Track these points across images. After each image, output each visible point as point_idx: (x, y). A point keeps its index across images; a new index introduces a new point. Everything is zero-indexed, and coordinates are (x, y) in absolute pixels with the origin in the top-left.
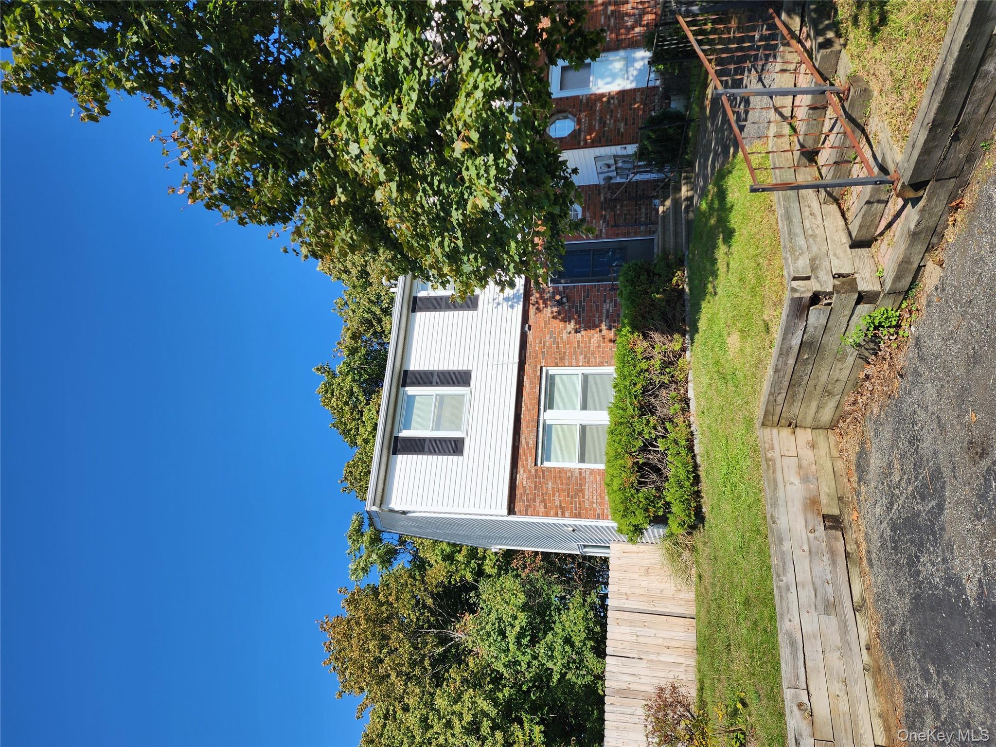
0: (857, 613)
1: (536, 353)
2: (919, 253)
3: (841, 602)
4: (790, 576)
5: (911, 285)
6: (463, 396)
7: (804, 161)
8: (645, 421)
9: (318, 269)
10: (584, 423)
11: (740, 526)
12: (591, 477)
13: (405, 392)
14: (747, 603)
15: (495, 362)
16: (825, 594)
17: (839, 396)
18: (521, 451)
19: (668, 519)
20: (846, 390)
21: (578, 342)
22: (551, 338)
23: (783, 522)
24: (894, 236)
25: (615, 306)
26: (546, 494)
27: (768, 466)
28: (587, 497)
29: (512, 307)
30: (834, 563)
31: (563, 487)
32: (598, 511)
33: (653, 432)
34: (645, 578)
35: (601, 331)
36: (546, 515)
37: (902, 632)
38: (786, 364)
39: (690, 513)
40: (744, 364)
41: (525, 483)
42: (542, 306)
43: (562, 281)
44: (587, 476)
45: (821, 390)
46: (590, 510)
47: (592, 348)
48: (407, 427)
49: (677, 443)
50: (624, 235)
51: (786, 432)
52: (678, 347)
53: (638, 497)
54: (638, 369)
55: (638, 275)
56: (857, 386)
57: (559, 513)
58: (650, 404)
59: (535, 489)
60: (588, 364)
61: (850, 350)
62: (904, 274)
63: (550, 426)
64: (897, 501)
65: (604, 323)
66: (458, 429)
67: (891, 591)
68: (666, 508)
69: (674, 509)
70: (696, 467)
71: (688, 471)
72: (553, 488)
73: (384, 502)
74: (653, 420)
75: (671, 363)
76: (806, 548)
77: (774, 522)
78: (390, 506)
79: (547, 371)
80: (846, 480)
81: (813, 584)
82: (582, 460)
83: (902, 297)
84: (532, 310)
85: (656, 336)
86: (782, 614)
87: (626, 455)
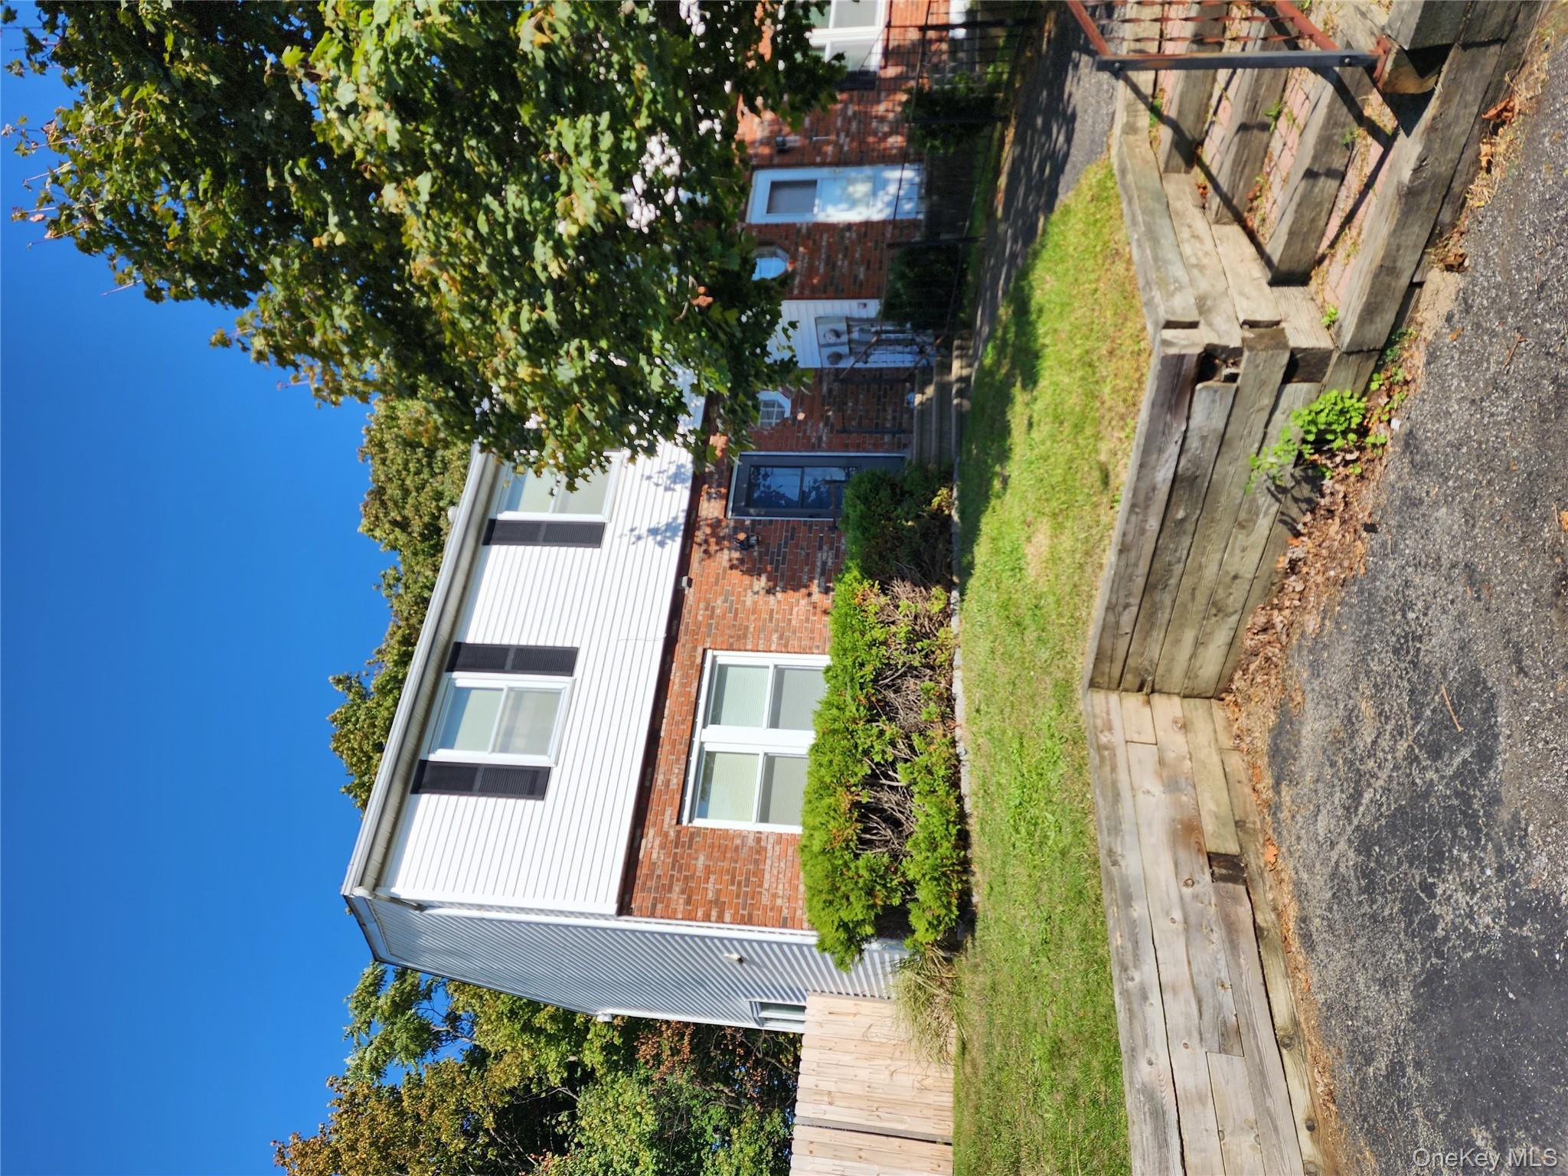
0: (1284, 1051)
1: (698, 625)
2: (1415, 246)
3: (1251, 1027)
4: (1148, 970)
5: (1391, 333)
6: (557, 693)
7: (1178, 160)
8: (875, 731)
9: (360, 529)
10: (771, 750)
11: (1044, 900)
12: (777, 848)
13: (451, 681)
14: (1057, 1053)
15: (623, 636)
16: (1219, 1008)
17: (1235, 617)
18: (654, 796)
19: (908, 912)
20: (1250, 604)
21: (772, 611)
22: (726, 601)
23: (1131, 864)
24: (1359, 234)
25: (837, 556)
26: (692, 877)
27: (1102, 758)
28: (766, 885)
29: (662, 544)
30: (1233, 946)
31: (725, 864)
32: (785, 912)
33: (889, 749)
34: (866, 1064)
35: (810, 595)
36: (690, 917)
37: (1394, 1070)
38: (1143, 531)
39: (949, 903)
40: (1057, 577)
41: (655, 856)
42: (713, 548)
43: (752, 511)
44: (770, 847)
45: (1204, 601)
46: (772, 909)
47: (794, 623)
48: (448, 743)
49: (930, 772)
50: (858, 448)
51: (1134, 701)
52: (936, 607)
53: (857, 868)
54: (868, 637)
55: (876, 490)
56: (1272, 590)
57: (714, 914)
58: (887, 704)
59: (673, 868)
60: (785, 648)
61: (1264, 501)
62: (1382, 302)
63: (711, 755)
64: (1369, 785)
65: (816, 582)
66: (543, 751)
67: (1362, 986)
68: (909, 893)
69: (921, 894)
70: (962, 817)
71: (948, 822)
72: (707, 868)
73: (382, 883)
74: (890, 730)
75: (926, 636)
76: (1177, 915)
77: (1115, 863)
78: (393, 890)
79: (714, 657)
80: (1248, 790)
81: (1194, 987)
82: (764, 817)
83: (1371, 364)
84: (697, 554)
85: (901, 588)
86: (1133, 1050)
87: (839, 789)
